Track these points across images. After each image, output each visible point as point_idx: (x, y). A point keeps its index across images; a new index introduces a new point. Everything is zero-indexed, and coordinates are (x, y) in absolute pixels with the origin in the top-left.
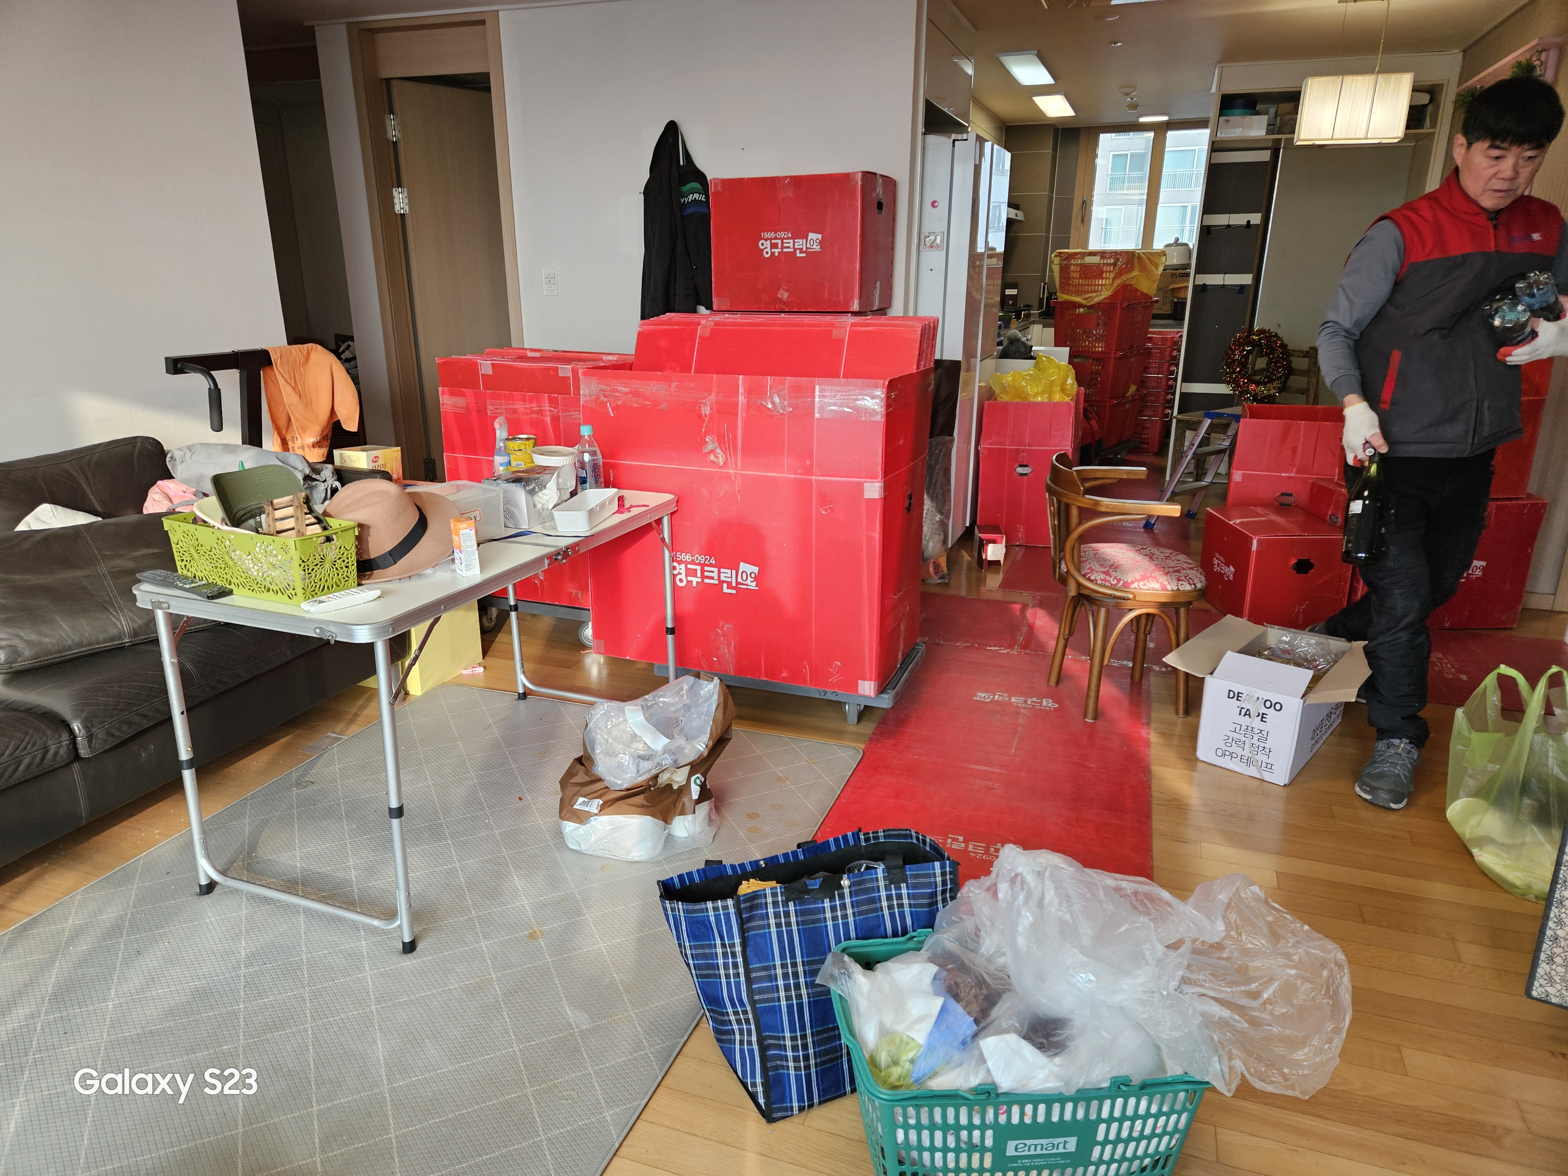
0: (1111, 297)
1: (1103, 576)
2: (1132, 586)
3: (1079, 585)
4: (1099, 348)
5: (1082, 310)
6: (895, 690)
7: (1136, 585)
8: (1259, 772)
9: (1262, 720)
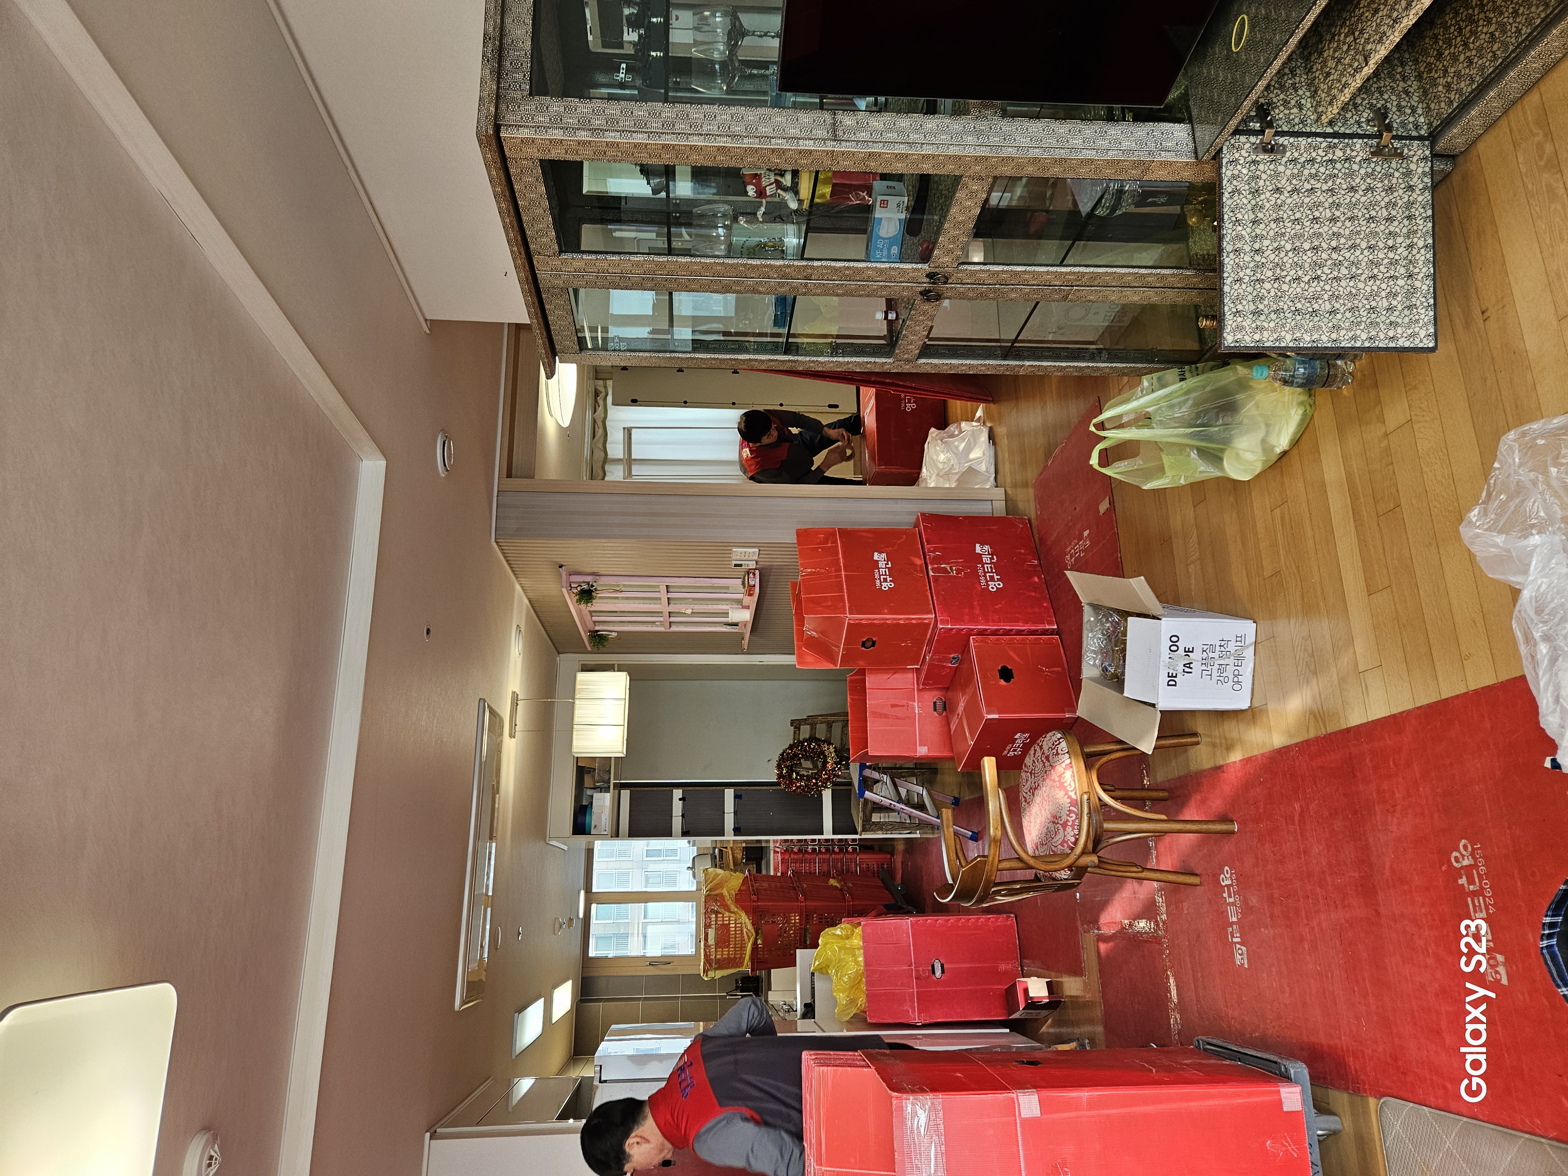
0: (747, 913)
1: (1069, 829)
2: (1074, 797)
3: (1084, 853)
4: (796, 918)
5: (759, 942)
6: (1279, 1061)
7: (1072, 794)
8: (1248, 647)
9: (1192, 652)
